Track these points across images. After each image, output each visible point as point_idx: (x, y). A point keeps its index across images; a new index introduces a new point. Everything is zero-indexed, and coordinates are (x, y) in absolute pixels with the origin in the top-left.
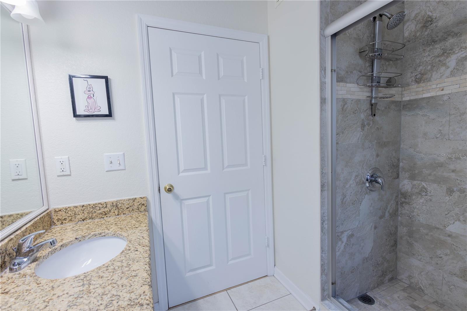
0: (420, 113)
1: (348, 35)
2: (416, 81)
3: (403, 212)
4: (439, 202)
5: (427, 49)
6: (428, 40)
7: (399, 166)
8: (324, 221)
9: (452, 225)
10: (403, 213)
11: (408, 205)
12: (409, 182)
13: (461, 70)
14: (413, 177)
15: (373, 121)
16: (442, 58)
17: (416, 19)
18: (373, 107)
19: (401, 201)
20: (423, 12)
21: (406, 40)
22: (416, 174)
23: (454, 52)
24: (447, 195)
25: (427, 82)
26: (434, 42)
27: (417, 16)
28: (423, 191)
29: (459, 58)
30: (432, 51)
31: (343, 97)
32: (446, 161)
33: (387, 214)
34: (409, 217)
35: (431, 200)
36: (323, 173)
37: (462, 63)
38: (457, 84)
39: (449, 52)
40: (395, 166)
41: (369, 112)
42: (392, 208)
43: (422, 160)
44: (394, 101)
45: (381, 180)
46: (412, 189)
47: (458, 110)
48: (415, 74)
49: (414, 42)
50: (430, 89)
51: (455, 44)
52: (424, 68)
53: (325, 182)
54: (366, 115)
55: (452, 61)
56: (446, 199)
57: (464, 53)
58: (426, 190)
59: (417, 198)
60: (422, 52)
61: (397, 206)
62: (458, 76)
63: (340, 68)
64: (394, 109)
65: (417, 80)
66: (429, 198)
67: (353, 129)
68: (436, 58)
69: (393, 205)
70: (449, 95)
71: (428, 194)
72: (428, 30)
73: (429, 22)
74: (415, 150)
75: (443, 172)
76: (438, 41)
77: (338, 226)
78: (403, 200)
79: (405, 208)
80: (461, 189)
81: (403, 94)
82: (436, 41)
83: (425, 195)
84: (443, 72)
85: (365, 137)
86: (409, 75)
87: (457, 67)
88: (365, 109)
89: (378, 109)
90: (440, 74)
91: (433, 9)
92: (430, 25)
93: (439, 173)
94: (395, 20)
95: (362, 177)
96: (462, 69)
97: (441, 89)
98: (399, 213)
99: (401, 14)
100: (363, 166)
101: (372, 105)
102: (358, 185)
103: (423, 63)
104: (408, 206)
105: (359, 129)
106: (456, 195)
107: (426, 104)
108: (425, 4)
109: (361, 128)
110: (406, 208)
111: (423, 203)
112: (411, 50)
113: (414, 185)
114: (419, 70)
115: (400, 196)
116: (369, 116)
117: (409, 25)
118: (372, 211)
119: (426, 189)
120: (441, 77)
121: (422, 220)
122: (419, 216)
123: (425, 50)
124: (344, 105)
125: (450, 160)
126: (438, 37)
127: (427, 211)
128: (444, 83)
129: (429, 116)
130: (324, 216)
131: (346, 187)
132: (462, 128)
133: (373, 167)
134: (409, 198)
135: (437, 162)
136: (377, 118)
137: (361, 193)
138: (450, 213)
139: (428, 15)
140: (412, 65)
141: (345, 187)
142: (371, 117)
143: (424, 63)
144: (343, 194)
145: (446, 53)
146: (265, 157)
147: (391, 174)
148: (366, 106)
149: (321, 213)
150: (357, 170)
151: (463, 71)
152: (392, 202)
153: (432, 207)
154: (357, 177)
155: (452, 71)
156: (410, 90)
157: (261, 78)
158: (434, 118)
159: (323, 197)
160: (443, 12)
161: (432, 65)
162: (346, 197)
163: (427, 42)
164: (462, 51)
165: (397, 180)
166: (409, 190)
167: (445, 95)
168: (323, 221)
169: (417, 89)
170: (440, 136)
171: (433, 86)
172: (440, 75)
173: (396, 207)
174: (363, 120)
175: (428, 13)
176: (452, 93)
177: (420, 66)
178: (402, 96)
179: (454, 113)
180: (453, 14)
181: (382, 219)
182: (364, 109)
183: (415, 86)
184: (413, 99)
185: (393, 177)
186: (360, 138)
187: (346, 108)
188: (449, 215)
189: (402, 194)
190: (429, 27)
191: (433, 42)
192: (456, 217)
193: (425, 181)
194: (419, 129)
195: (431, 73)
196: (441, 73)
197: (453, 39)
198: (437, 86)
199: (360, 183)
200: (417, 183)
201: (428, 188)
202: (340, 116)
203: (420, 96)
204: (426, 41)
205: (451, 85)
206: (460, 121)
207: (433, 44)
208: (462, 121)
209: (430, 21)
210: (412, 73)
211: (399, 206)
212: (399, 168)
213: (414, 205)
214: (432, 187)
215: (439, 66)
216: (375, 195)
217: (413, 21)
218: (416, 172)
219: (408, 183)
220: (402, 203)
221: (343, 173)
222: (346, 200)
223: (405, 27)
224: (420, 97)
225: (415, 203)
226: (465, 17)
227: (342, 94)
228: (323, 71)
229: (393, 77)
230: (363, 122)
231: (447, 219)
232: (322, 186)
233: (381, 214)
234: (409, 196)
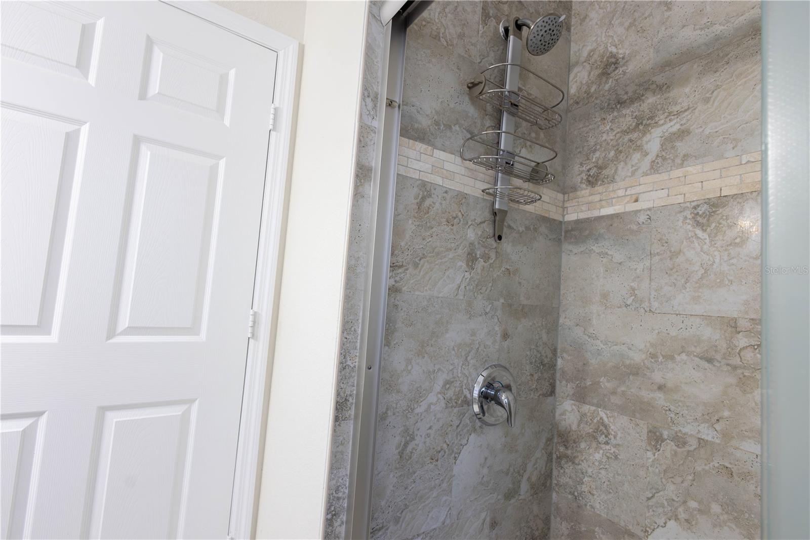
0: (596, 248)
1: (445, 44)
2: (589, 181)
3: (562, 481)
4: (632, 463)
5: (608, 117)
6: (609, 100)
7: (555, 365)
8: (335, 515)
9: (660, 528)
10: (562, 484)
11: (570, 463)
12: (574, 407)
13: (669, 158)
14: (581, 396)
15: (497, 252)
16: (635, 135)
17: (589, 61)
18: (497, 218)
19: (557, 453)
20: (602, 47)
21: (572, 101)
22: (586, 387)
23: (656, 123)
24: (649, 448)
25: (609, 183)
26: (621, 103)
27: (591, 54)
28: (601, 430)
29: (666, 134)
30: (616, 120)
31: (423, 179)
32: (646, 361)
33: (524, 487)
34: (573, 494)
35: (616, 456)
36: (344, 368)
37: (671, 144)
38: (663, 189)
39: (648, 122)
40: (547, 365)
41: (489, 230)
42: (536, 468)
43: (599, 354)
44: (546, 217)
45: (507, 398)
46: (579, 426)
47: (666, 245)
48: (588, 168)
49: (586, 104)
50: (614, 198)
51: (659, 107)
52: (604, 155)
53: (350, 395)
54: (480, 233)
55: (653, 142)
56: (648, 459)
57: (674, 125)
58: (606, 429)
59: (589, 448)
60: (600, 123)
61: (548, 465)
62: (665, 172)
63: (419, 109)
64: (547, 236)
65: (590, 179)
66: (612, 451)
67: (446, 262)
68: (625, 135)
69: (538, 461)
70: (649, 212)
71: (610, 439)
72: (610, 81)
73: (613, 66)
74: (586, 332)
75: (640, 388)
76: (628, 101)
77: (382, 527)
78: (562, 449)
79: (564, 472)
80: (679, 434)
81: (565, 208)
82: (625, 102)
83: (605, 443)
84: (637, 163)
85: (477, 285)
86: (577, 168)
87: (664, 153)
88: (479, 220)
89: (509, 227)
90: (632, 168)
91: (619, 40)
92: (614, 71)
93: (632, 390)
94: (541, 30)
95: (464, 387)
96: (672, 158)
97: (634, 197)
98: (555, 482)
99: (552, 17)
100: (466, 359)
101: (495, 213)
102: (452, 407)
103: (601, 146)
104: (571, 467)
105: (460, 263)
106: (669, 447)
107: (606, 231)
108: (605, 32)
109: (468, 261)
110: (566, 470)
111: (600, 462)
112: (581, 120)
113: (583, 415)
114: (594, 160)
115: (555, 440)
116: (487, 238)
117: (578, 72)
118: (485, 479)
119: (606, 426)
120: (633, 173)
121: (598, 507)
122: (593, 495)
123: (604, 119)
124: (424, 199)
125: (653, 360)
126: (627, 93)
127: (608, 483)
128: (640, 185)
129: (611, 255)
130: (338, 499)
131: (416, 411)
132: (675, 285)
133: (494, 363)
134: (573, 446)
135: (628, 362)
136: (506, 246)
137: (459, 430)
138: (656, 495)
139: (611, 53)
140: (581, 150)
141: (413, 410)
142: (492, 242)
143: (603, 146)
144: (406, 430)
145: (643, 124)
146: (255, 315)
147: (537, 383)
148: (480, 214)
149: (329, 488)
150: (451, 367)
151: (673, 161)
152: (538, 454)
153: (618, 474)
154: (448, 386)
155: (654, 161)
156: (577, 200)
157: (271, 127)
158: (621, 261)
159: (341, 438)
160: (636, 45)
161: (618, 149)
162: (413, 439)
163: (608, 105)
164: (670, 120)
165: (550, 399)
166: (574, 427)
167: (640, 211)
168: (333, 516)
169: (590, 198)
170: (633, 301)
171: (619, 191)
172: (631, 170)
173: (546, 467)
174: (472, 244)
175: (610, 49)
176: (653, 207)
177: (595, 151)
178: (564, 211)
179: (658, 251)
180: (654, 48)
181: (513, 501)
182: (475, 219)
183: (587, 191)
184: (582, 219)
185: (541, 392)
186: (462, 287)
187: (430, 205)
188: (654, 500)
189: (560, 435)
190: (612, 75)
191: (619, 103)
192: (669, 509)
193: (605, 408)
194: (593, 284)
195: (615, 164)
196: (632, 166)
197: (655, 98)
198: (626, 191)
199: (456, 403)
200: (588, 412)
201: (611, 425)
202: (410, 222)
203: (596, 213)
204: (606, 102)
205: (651, 191)
206: (672, 270)
207: (618, 106)
208: (674, 270)
209: (613, 63)
210: (581, 164)
211: (554, 464)
212: (555, 370)
213: (583, 464)
214: (618, 424)
215: (629, 151)
216: (494, 436)
217: (585, 64)
218: (589, 383)
219: (573, 410)
220: (559, 458)
221: (409, 372)
222: (413, 449)
223: (572, 76)
224: (596, 215)
225: (585, 461)
226: (676, 54)
227: (420, 171)
228: (369, 100)
229: (543, 163)
230: (472, 250)
231: (651, 510)
232: (341, 406)
233: (510, 486)
234: (575, 442)
